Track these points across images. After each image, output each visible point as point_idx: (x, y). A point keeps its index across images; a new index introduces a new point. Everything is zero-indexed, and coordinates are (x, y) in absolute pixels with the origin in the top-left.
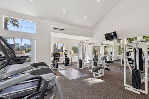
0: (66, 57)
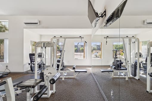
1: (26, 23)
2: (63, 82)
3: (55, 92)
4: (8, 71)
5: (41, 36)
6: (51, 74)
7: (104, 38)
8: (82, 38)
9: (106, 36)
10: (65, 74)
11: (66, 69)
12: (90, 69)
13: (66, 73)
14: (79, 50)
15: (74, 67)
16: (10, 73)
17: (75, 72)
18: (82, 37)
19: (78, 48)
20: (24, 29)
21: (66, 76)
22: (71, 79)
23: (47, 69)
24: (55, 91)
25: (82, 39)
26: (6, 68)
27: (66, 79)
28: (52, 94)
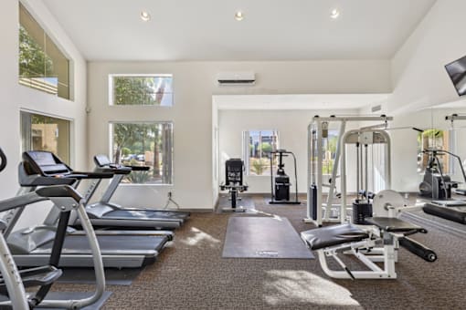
0: (283, 173)
7: (447, 118)
8: (388, 119)
9: (450, 115)
18: (387, 116)
20: (214, 97)
23: (381, 196)
25: (388, 122)
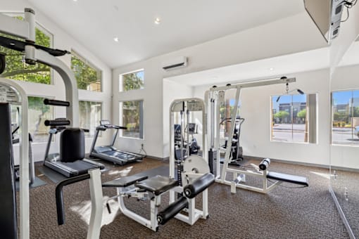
1: (165, 68)
2: (231, 196)
3: (208, 217)
4: (143, 153)
5: (194, 88)
6: (197, 172)
10: (239, 179)
11: (246, 164)
12: (327, 176)
13: (242, 176)
14: (295, 117)
15: (263, 165)
16: (146, 157)
17: (268, 177)
18: (288, 77)
19: (290, 112)
20: (164, 80)
21: (241, 182)
22: (256, 196)
23: (190, 161)
24: (207, 214)
26: (141, 147)
27: (240, 191)
28: (200, 220)
